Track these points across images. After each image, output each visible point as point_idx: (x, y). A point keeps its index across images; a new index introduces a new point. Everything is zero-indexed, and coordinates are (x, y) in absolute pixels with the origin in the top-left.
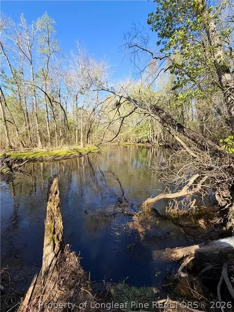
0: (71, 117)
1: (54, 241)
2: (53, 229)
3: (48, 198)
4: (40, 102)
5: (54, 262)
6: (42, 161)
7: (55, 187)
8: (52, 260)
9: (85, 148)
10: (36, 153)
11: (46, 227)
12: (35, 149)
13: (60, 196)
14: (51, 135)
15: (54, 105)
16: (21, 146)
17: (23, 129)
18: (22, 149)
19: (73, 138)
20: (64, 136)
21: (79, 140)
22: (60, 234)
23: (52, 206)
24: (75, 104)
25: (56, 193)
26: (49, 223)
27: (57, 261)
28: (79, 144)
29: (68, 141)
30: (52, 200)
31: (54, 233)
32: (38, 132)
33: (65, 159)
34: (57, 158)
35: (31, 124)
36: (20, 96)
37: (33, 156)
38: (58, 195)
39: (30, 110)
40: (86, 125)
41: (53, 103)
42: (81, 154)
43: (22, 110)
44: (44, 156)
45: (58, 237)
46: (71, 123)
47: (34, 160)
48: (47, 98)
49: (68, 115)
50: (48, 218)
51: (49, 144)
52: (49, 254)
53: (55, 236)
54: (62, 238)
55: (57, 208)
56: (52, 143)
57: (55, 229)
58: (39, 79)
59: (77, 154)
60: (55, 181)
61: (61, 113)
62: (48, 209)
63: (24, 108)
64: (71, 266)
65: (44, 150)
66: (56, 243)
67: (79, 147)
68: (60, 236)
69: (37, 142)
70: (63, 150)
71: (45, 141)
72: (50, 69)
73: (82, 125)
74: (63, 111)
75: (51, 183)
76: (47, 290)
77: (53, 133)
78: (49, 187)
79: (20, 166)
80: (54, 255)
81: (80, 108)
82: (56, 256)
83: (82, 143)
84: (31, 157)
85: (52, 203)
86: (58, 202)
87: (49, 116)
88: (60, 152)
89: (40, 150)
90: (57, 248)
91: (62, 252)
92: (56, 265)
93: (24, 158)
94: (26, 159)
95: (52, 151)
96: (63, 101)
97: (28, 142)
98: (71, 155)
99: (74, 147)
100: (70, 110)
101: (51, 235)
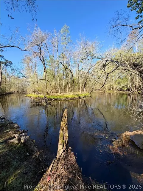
0: (75, 76)
1: (63, 143)
2: (63, 136)
3: (62, 120)
4: (61, 70)
5: (63, 155)
6: (60, 100)
7: (65, 114)
8: (62, 153)
9: (82, 94)
10: (57, 96)
11: (60, 135)
12: (57, 94)
13: (67, 119)
14: (65, 87)
15: (67, 71)
16: (51, 92)
17: (53, 84)
18: (52, 94)
19: (76, 88)
20: (71, 87)
21: (79, 89)
22: (67, 140)
23: (63, 124)
24: (78, 69)
25: (66, 117)
26: (61, 133)
27: (64, 155)
28: (79, 92)
29: (73, 90)
30: (64, 121)
31: (64, 139)
32: (59, 85)
33: (71, 100)
34: (67, 99)
35: (56, 81)
36: (52, 68)
37: (56, 97)
38: (66, 118)
39: (56, 74)
40: (83, 80)
41: (67, 70)
42: (80, 97)
43: (53, 74)
44: (61, 97)
45: (65, 142)
46: (75, 80)
47: (56, 100)
48: (64, 67)
49: (74, 75)
50: (61, 130)
51: (64, 91)
52: (61, 150)
53: (64, 140)
54: (68, 143)
55: (66, 125)
56: (65, 91)
57: (64, 137)
58: (61, 58)
59: (78, 97)
60: (65, 111)
61: (70, 74)
62: (61, 125)
63: (54, 74)
64: (71, 160)
65: (61, 94)
66: (64, 144)
67: (79, 93)
68: (67, 141)
69: (58, 90)
70: (70, 95)
71: (62, 90)
72: (66, 52)
73: (81, 80)
74: (71, 73)
75: (64, 111)
76: (59, 168)
77: (66, 86)
78: (63, 114)
79: (50, 102)
80: (63, 151)
81: (81, 71)
82: (64, 151)
83: (81, 91)
84: (55, 98)
85: (63, 122)
86: (67, 122)
87: (64, 76)
88: (69, 96)
89: (60, 95)
90: (65, 147)
91: (67, 151)
92: (63, 156)
93: (52, 98)
94: (53, 99)
95: (65, 95)
96: (71, 68)
97: (55, 90)
98: (75, 97)
99: (77, 93)
100: (75, 72)
101: (62, 139)
